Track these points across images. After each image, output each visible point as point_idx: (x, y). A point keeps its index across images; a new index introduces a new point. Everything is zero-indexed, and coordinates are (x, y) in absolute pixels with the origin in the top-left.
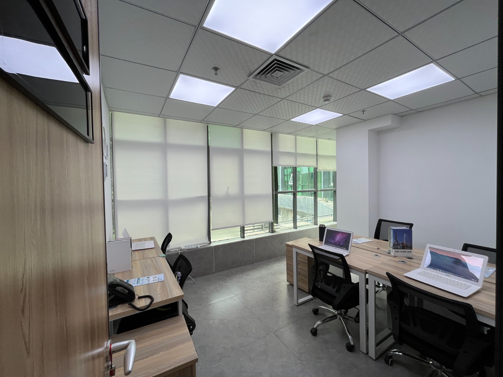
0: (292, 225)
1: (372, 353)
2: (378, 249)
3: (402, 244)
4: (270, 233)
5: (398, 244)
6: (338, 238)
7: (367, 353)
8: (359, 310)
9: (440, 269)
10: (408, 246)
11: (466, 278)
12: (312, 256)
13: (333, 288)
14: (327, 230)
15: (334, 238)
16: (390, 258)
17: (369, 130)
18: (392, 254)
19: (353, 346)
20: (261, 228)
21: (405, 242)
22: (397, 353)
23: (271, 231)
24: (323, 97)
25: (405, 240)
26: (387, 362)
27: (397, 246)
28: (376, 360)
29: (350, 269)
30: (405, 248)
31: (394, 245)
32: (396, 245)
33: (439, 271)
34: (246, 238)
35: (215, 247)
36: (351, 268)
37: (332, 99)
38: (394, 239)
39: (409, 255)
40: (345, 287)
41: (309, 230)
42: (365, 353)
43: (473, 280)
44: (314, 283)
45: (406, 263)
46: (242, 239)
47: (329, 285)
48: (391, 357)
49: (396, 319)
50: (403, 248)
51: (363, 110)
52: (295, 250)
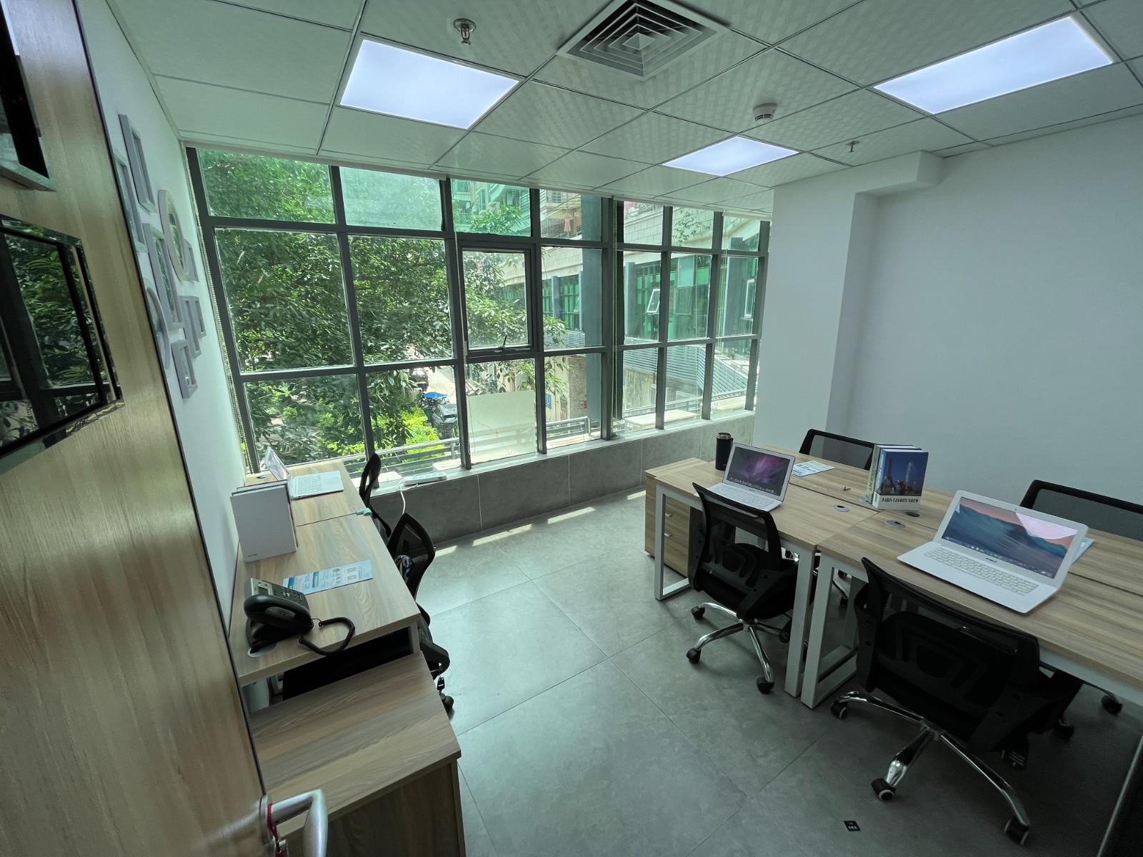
0: (652, 418)
1: (808, 697)
2: (845, 490)
3: (901, 483)
4: (604, 439)
5: (892, 485)
6: (761, 466)
7: (799, 695)
8: (791, 619)
9: (976, 546)
10: (913, 488)
11: (1030, 569)
12: (700, 507)
13: (741, 576)
14: (737, 448)
15: (750, 468)
16: (868, 513)
17: (858, 194)
18: (875, 504)
19: (771, 685)
21: (907, 481)
22: (858, 698)
23: (605, 435)
24: (756, 108)
25: (907, 477)
26: (835, 712)
27: (888, 489)
28: (816, 707)
29: (781, 541)
30: (907, 492)
31: (882, 486)
32: (887, 486)
33: (975, 549)
34: (551, 454)
35: (482, 475)
36: (783, 539)
37: (779, 112)
38: (884, 475)
39: (911, 507)
40: (766, 577)
41: (691, 431)
42: (794, 695)
43: (1043, 572)
44: (700, 564)
45: (904, 526)
46: (542, 458)
47: (732, 569)
48: (845, 704)
49: (868, 643)
50: (902, 493)
51: (851, 141)
52: (660, 492)
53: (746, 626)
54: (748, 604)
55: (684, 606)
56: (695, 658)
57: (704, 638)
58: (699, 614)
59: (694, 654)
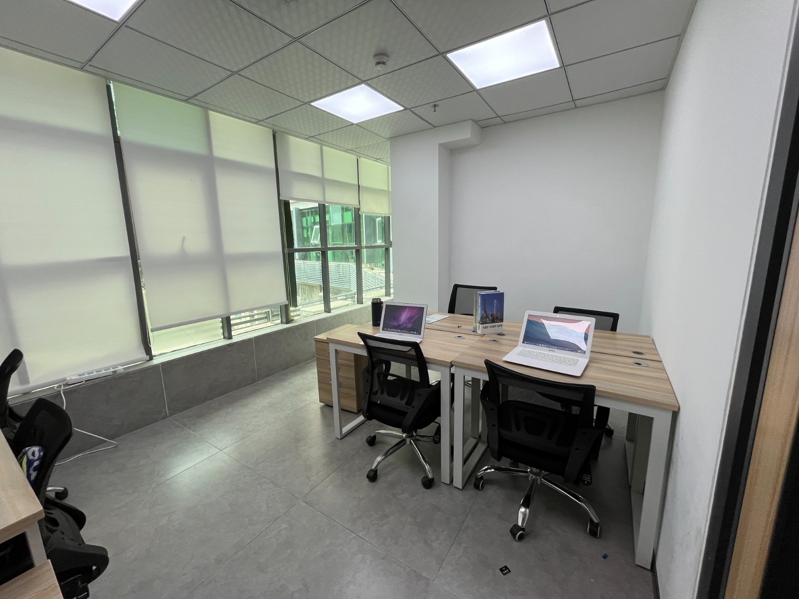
0: (322, 307)
1: (458, 482)
2: (458, 327)
3: (492, 315)
4: (284, 323)
5: (487, 317)
6: (404, 317)
7: (452, 481)
9: (542, 344)
10: (499, 317)
11: (572, 351)
13: (402, 399)
14: (386, 305)
15: (396, 318)
16: (478, 338)
17: (440, 144)
18: (479, 332)
19: (432, 481)
20: (266, 318)
21: (495, 313)
23: (284, 320)
24: (375, 56)
25: (495, 310)
26: (477, 487)
27: (485, 320)
28: (464, 487)
30: (495, 320)
31: (482, 318)
32: (485, 318)
33: (541, 346)
34: (235, 339)
35: (163, 364)
38: (482, 310)
39: (498, 330)
41: (351, 311)
42: (448, 483)
43: (579, 351)
44: (370, 397)
45: (499, 342)
46: (228, 342)
47: (395, 396)
48: (482, 478)
50: (493, 322)
51: (434, 104)
53: (408, 440)
54: (409, 420)
55: (360, 439)
56: (373, 477)
57: (379, 459)
58: (372, 441)
59: (372, 474)
